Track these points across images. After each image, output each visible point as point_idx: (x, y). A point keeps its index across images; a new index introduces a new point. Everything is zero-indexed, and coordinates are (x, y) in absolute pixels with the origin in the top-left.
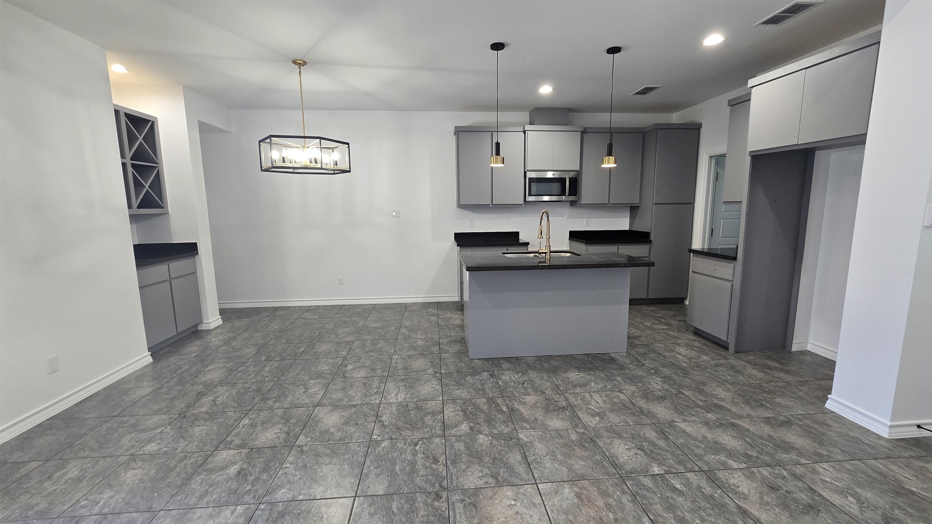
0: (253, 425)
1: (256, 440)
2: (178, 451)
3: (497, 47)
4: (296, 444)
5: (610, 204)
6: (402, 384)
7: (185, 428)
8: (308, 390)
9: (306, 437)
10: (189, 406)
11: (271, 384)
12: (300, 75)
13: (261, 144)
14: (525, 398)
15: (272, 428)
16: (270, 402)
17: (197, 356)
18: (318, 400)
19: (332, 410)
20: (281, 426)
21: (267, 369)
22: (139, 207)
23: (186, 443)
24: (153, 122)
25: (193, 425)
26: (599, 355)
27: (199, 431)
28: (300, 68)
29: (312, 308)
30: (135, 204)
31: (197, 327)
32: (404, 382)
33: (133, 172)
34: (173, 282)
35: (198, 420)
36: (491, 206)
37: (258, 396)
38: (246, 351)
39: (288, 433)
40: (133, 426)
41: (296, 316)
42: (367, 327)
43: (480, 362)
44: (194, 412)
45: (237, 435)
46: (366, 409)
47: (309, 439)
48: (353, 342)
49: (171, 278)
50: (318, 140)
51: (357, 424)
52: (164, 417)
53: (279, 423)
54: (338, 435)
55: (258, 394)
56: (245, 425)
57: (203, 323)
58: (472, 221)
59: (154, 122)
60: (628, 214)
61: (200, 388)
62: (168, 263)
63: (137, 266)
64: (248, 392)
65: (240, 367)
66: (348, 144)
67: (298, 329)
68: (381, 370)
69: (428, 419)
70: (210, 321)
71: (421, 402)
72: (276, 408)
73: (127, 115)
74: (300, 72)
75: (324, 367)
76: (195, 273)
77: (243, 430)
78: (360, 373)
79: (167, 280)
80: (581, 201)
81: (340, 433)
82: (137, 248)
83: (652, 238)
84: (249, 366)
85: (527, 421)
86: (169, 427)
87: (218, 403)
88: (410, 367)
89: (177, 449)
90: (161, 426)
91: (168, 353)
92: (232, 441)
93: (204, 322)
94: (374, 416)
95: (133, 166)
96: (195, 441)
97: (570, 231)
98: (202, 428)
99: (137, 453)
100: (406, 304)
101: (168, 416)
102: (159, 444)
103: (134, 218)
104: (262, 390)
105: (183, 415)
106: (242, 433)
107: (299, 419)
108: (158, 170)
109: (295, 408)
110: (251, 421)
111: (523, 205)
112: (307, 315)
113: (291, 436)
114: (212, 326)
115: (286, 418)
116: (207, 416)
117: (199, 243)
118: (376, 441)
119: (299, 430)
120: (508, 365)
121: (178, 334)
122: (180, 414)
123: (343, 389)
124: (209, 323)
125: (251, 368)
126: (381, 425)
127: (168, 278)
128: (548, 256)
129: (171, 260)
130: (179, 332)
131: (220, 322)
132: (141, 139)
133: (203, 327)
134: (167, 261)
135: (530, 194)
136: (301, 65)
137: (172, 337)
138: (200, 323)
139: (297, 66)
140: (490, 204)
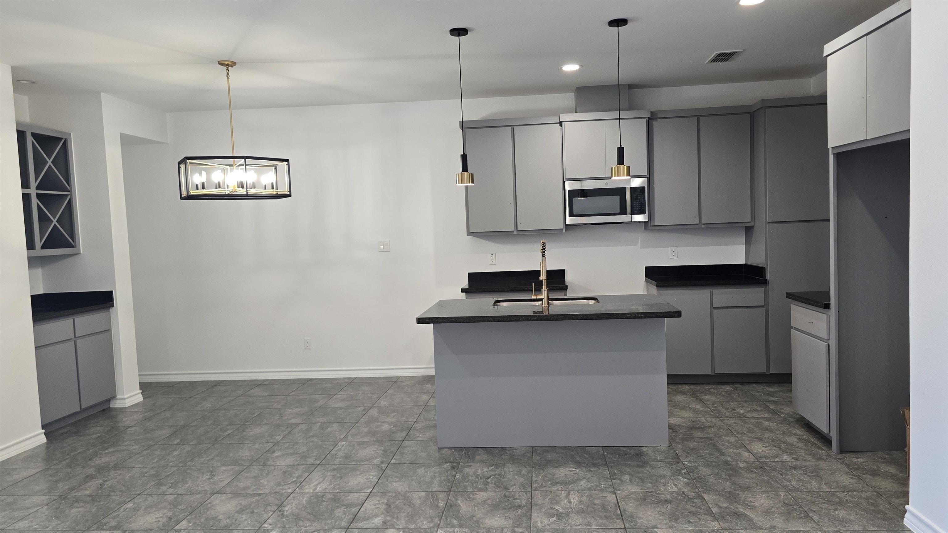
0: (135, 510)
1: (133, 523)
2: (48, 529)
3: (459, 32)
4: (174, 529)
5: (703, 224)
6: (332, 474)
7: (62, 508)
8: (214, 477)
9: (189, 522)
10: (72, 489)
11: (173, 469)
12: (228, 78)
13: (180, 165)
14: (477, 494)
15: (156, 513)
16: (164, 488)
17: (99, 437)
18: (221, 487)
19: (231, 498)
20: (165, 511)
21: (176, 454)
22: (43, 247)
23: (59, 522)
25: (71, 506)
26: (625, 449)
27: (75, 512)
28: (228, 70)
29: (265, 383)
30: (38, 243)
31: (110, 404)
32: (335, 471)
33: (38, 204)
34: (79, 342)
35: (78, 502)
36: (515, 233)
37: (153, 481)
38: (159, 433)
39: (170, 518)
40: (9, 504)
41: (239, 392)
42: (327, 407)
43: (449, 451)
44: (76, 494)
45: (114, 518)
46: (271, 499)
47: (191, 525)
48: (297, 425)
49: (77, 336)
50: (243, 160)
51: (252, 512)
52: (43, 497)
53: (165, 508)
54: (225, 522)
55: (154, 479)
56: (127, 509)
57: (117, 399)
58: (494, 254)
59: (67, 139)
60: (743, 239)
61: (91, 471)
62: (73, 318)
63: (34, 321)
64: (144, 476)
65: (145, 450)
66: (287, 160)
67: (235, 408)
68: (315, 457)
69: (339, 512)
70: (125, 397)
71: (342, 494)
72: (169, 493)
73: (34, 135)
74: (228, 75)
75: (246, 453)
76: (109, 330)
77: (123, 513)
78: (287, 460)
79: (71, 339)
80: (654, 222)
81: (228, 521)
82: (35, 299)
83: (768, 276)
84: (156, 450)
85: (459, 518)
86: (46, 507)
87: (105, 486)
88: (353, 455)
89: (48, 527)
90: (37, 505)
91: (67, 433)
92: (107, 523)
93: (118, 397)
94: (276, 505)
95: (39, 196)
96: (68, 521)
97: (646, 267)
98: (80, 509)
99: (8, 528)
100: (398, 378)
101: (47, 497)
102: (32, 521)
103: (33, 262)
104: (160, 475)
105: (63, 497)
106: (120, 516)
107: (189, 505)
108: (70, 199)
109: (191, 494)
110: (136, 505)
111: (564, 231)
112: (256, 391)
113: (173, 520)
114: (128, 403)
115: (174, 504)
116: (88, 499)
117: (115, 292)
118: (264, 530)
119: (184, 515)
120: (485, 457)
121: (83, 411)
122: (61, 496)
123: (256, 477)
124: (125, 399)
125: (158, 452)
126: (279, 515)
127: (73, 336)
128: (545, 304)
129: (77, 313)
130: (83, 407)
131: (139, 398)
132: (50, 162)
133: (116, 404)
134: (72, 314)
135: (571, 214)
136: (229, 65)
137: (74, 414)
138: (112, 398)
139: (226, 67)
140: (514, 230)
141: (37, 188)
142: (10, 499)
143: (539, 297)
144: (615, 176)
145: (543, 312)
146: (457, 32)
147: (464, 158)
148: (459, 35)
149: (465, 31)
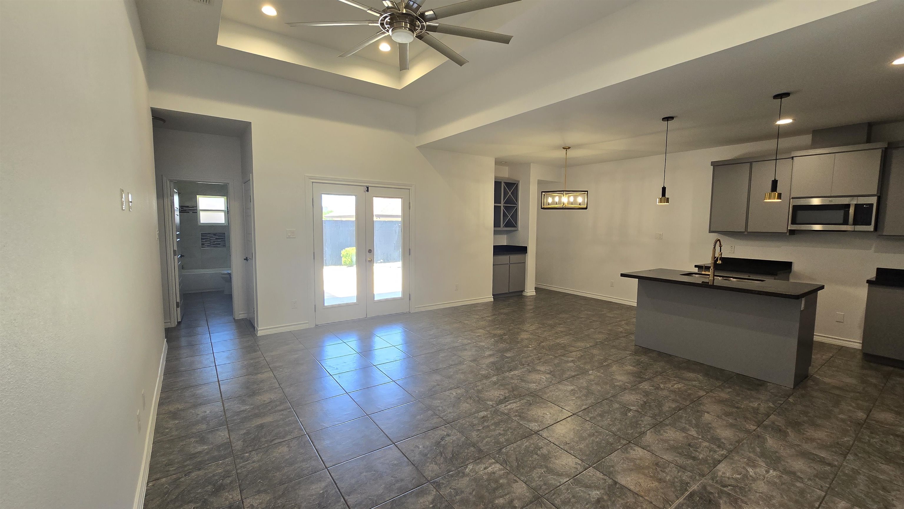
3: (667, 119)
12: (566, 155)
22: (503, 227)
24: (517, 184)
28: (566, 151)
29: (589, 299)
30: (502, 225)
31: (522, 293)
33: (503, 210)
34: (511, 265)
36: (746, 233)
43: (638, 348)
58: (733, 246)
63: (493, 255)
66: (587, 191)
70: (528, 291)
73: (505, 183)
74: (566, 153)
76: (524, 262)
80: (883, 232)
82: (495, 247)
91: (503, 299)
93: (526, 291)
95: (504, 207)
97: (877, 269)
103: (496, 232)
108: (517, 207)
114: (529, 294)
117: (529, 247)
120: (654, 355)
121: (509, 293)
127: (509, 263)
128: (711, 278)
129: (511, 254)
130: (510, 291)
131: (534, 293)
132: (510, 193)
133: (525, 294)
134: (509, 254)
135: (794, 222)
136: (567, 149)
137: (506, 293)
138: (523, 291)
139: (565, 150)
140: (744, 231)
141: (505, 203)
142: (470, 314)
143: (707, 273)
144: (767, 199)
145: (709, 282)
146: (666, 119)
147: (664, 189)
148: (668, 121)
149: (672, 118)
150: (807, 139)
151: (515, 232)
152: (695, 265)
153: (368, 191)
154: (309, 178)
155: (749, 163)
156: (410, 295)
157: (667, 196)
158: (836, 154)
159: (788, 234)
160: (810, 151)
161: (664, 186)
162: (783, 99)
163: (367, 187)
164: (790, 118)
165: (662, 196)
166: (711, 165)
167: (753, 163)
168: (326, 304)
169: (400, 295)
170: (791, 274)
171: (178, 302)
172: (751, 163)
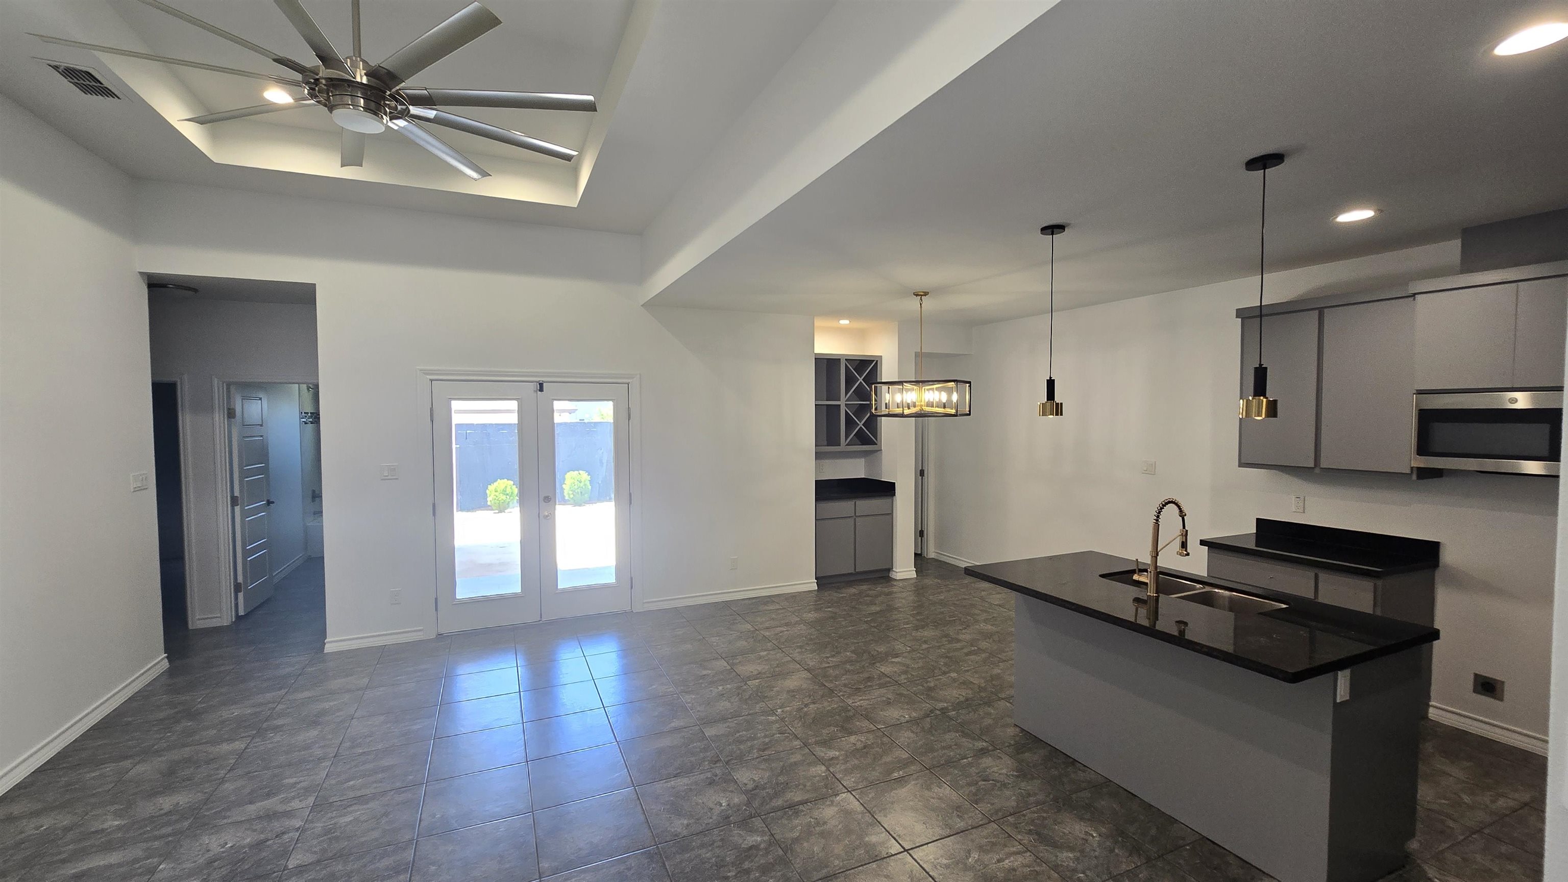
22: (846, 445)
24: (876, 361)
28: (921, 299)
30: (843, 442)
31: (885, 573)
33: (846, 412)
34: (858, 520)
36: (1317, 471)
43: (1015, 732)
49: (857, 515)
57: (894, 570)
58: (1302, 498)
62: (855, 501)
63: (817, 500)
73: (848, 360)
76: (891, 514)
79: (851, 517)
95: (848, 406)
117: (897, 485)
120: (1035, 758)
121: (857, 573)
124: (898, 572)
127: (853, 515)
129: (859, 497)
130: (857, 570)
131: (917, 574)
133: (891, 575)
134: (855, 498)
135: (1423, 449)
136: (922, 295)
137: (851, 574)
138: (889, 570)
139: (920, 297)
140: (1313, 466)
141: (847, 400)
146: (1050, 231)
147: (1051, 384)
148: (1052, 234)
149: (1060, 228)
150: (1452, 249)
151: (876, 454)
152: (1201, 540)
153: (541, 389)
154: (424, 373)
155: (1317, 311)
156: (632, 579)
157: (1058, 399)
158: (1520, 283)
159: (1414, 477)
160: (1456, 278)
161: (1050, 378)
162: (1266, 170)
163: (540, 384)
164: (1369, 209)
165: (1047, 400)
166: (1237, 317)
167: (1326, 310)
168: (459, 596)
169: (612, 579)
170: (1437, 572)
171: (240, 583)
172: (1321, 311)
